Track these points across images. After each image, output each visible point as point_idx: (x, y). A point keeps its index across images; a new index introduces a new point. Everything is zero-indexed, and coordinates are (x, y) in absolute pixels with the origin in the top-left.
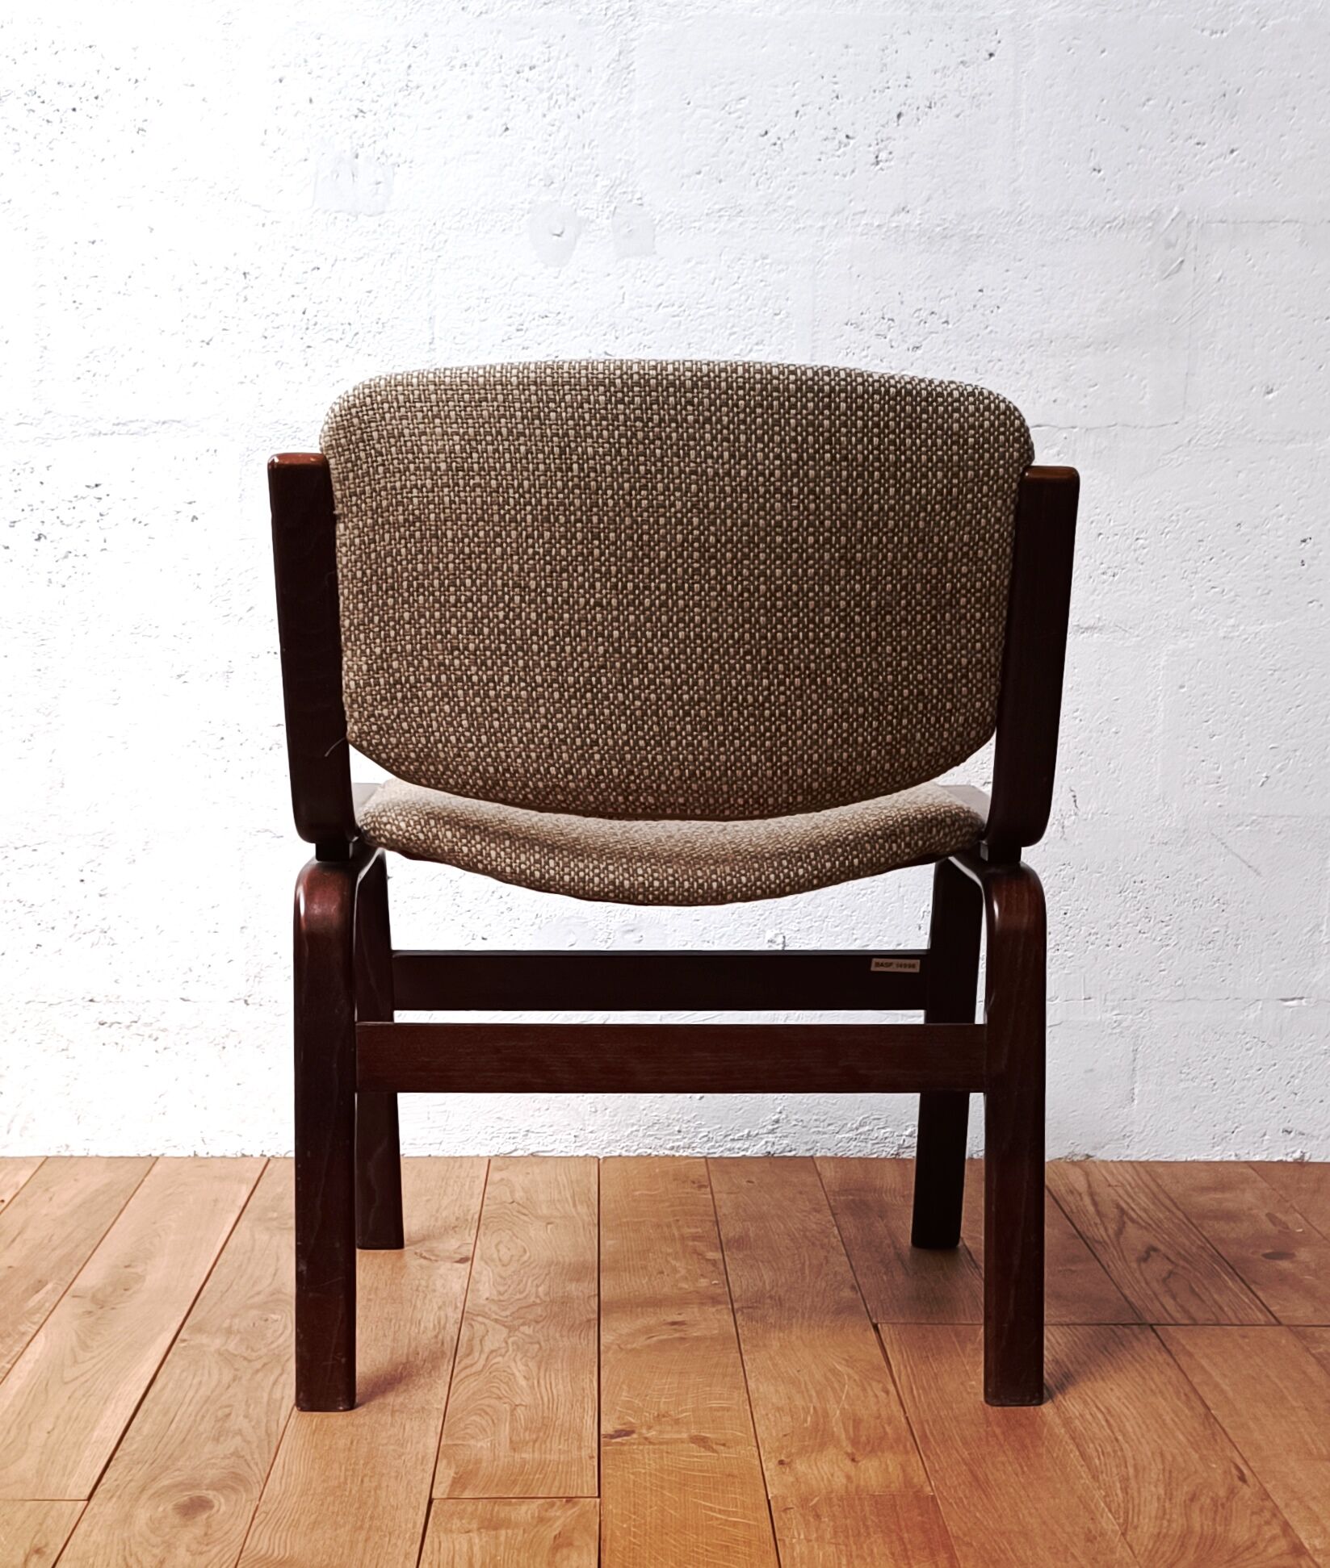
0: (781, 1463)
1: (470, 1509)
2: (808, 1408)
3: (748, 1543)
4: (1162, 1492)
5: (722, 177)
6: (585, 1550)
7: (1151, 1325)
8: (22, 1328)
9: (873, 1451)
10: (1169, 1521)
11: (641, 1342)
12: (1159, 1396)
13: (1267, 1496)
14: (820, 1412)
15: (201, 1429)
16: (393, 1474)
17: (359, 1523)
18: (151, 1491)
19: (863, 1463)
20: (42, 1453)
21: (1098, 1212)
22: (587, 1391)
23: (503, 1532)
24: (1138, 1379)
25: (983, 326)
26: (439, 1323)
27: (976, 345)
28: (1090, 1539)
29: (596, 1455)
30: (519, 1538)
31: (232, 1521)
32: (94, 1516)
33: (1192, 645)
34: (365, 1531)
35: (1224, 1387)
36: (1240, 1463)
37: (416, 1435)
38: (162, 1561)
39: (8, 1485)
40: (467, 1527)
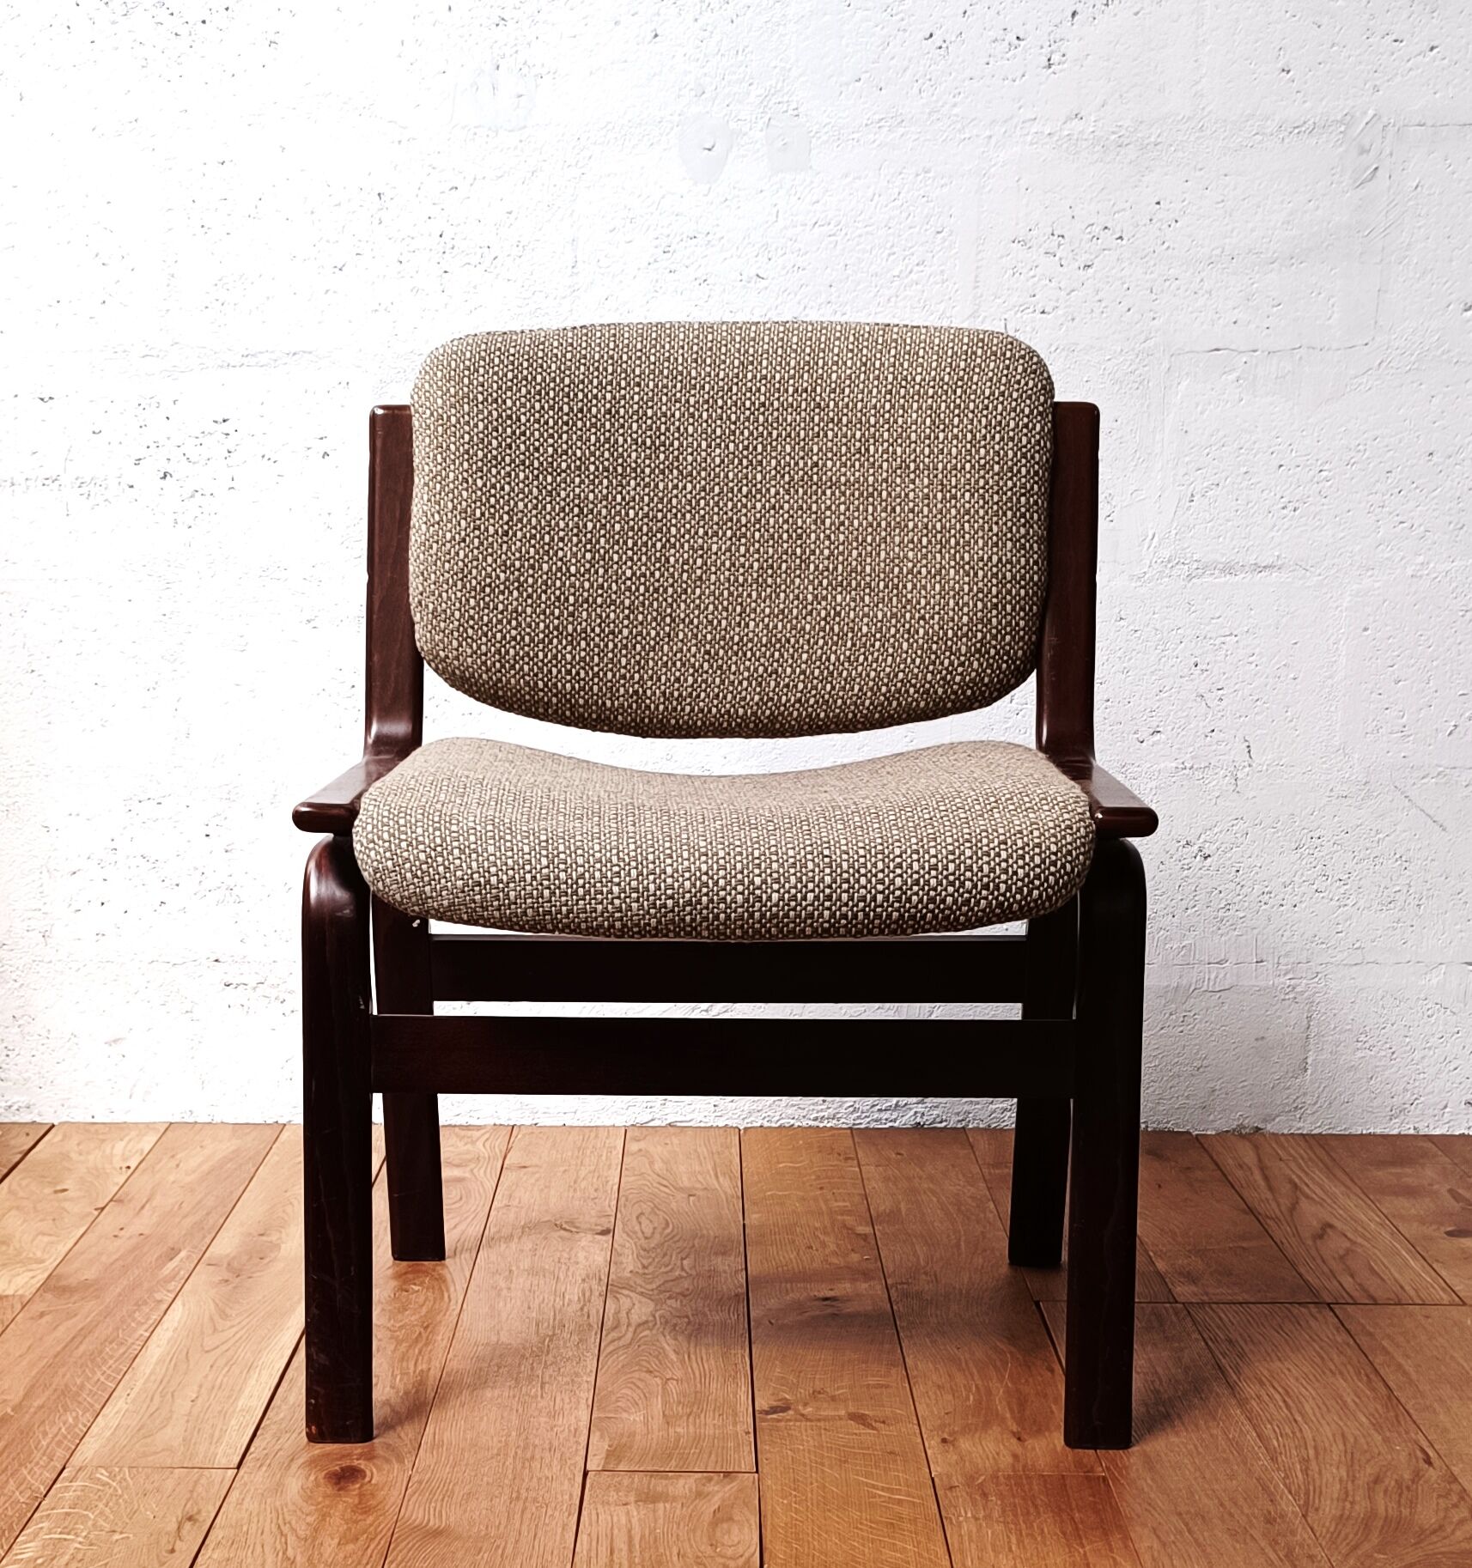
0: (944, 1441)
1: (626, 1482)
2: (970, 1387)
3: (914, 1521)
4: (1345, 1474)
5: (882, 85)
7: (1329, 1304)
8: (158, 1296)
9: (1039, 1430)
10: (1352, 1503)
11: (792, 1317)
12: (1338, 1376)
13: (1454, 1479)
14: (982, 1389)
16: (547, 1446)
17: (514, 1495)
18: (301, 1460)
19: (1030, 1443)
20: (188, 1421)
21: (1271, 1188)
22: (743, 1366)
23: (661, 1505)
24: (1317, 1360)
25: (1160, 242)
26: (584, 1296)
27: (1152, 263)
28: (1270, 1521)
29: (751, 1430)
30: (678, 1512)
31: (384, 1489)
32: (245, 1484)
33: (1377, 585)
34: (521, 1502)
35: (1407, 1368)
36: (1425, 1444)
37: (567, 1407)
38: (316, 1530)
39: (155, 1453)
40: (624, 1500)
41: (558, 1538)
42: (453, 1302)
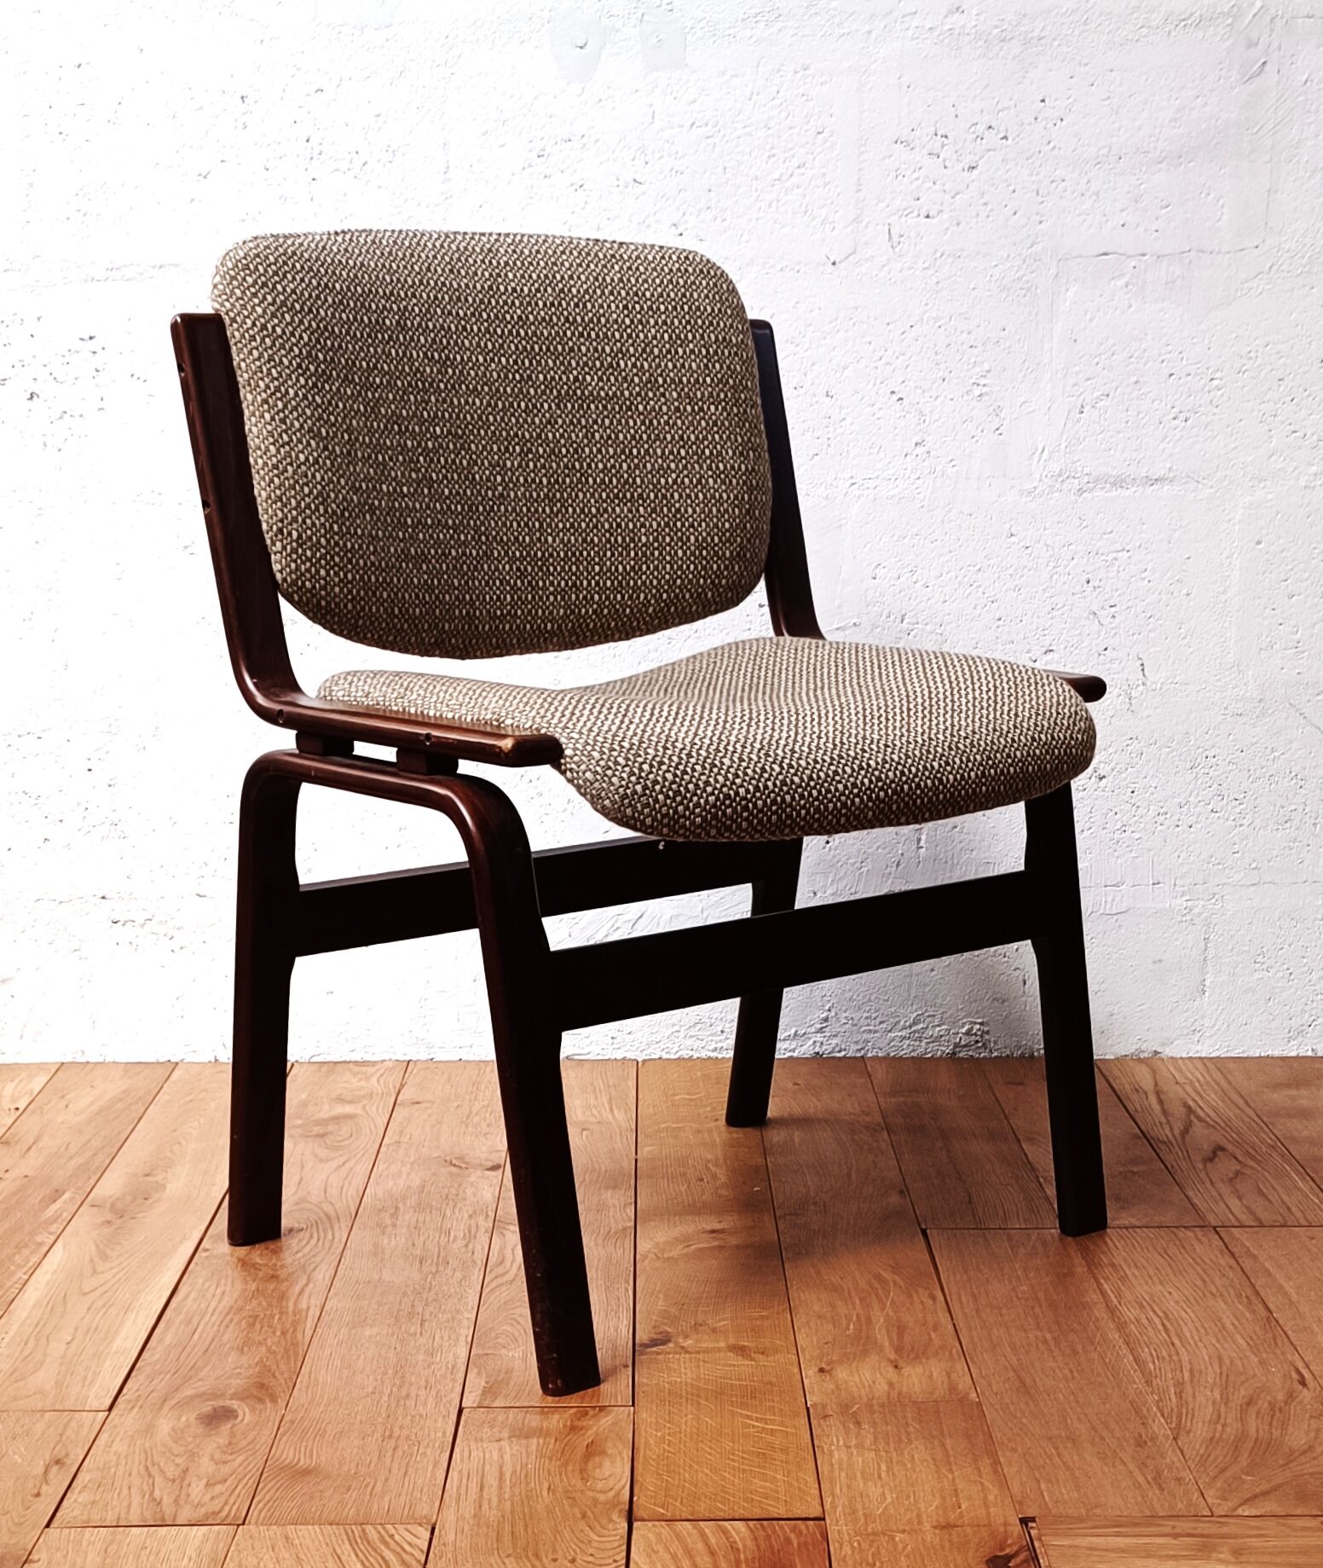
0: (822, 1370)
1: (501, 1417)
2: (851, 1316)
3: (785, 1451)
4: (1218, 1396)
6: (618, 1458)
7: (1214, 1227)
8: (39, 1238)
9: (917, 1357)
10: (1224, 1426)
11: (676, 1252)
12: (1219, 1299)
14: (863, 1317)
15: (225, 1338)
16: (423, 1383)
17: (387, 1434)
18: (174, 1402)
19: (907, 1370)
20: (61, 1364)
21: (1165, 1112)
22: (623, 1300)
23: (534, 1441)
24: (1199, 1283)
25: (1045, 142)
26: (470, 1231)
27: (1038, 164)
28: (1140, 1443)
29: (630, 1364)
30: (550, 1447)
31: (257, 1428)
32: (116, 1426)
33: (1270, 497)
34: (394, 1441)
35: (1288, 1289)
36: (1300, 1365)
37: (446, 1344)
38: (185, 1471)
39: (27, 1397)
40: (497, 1435)
41: (429, 1475)
42: (336, 1240)
